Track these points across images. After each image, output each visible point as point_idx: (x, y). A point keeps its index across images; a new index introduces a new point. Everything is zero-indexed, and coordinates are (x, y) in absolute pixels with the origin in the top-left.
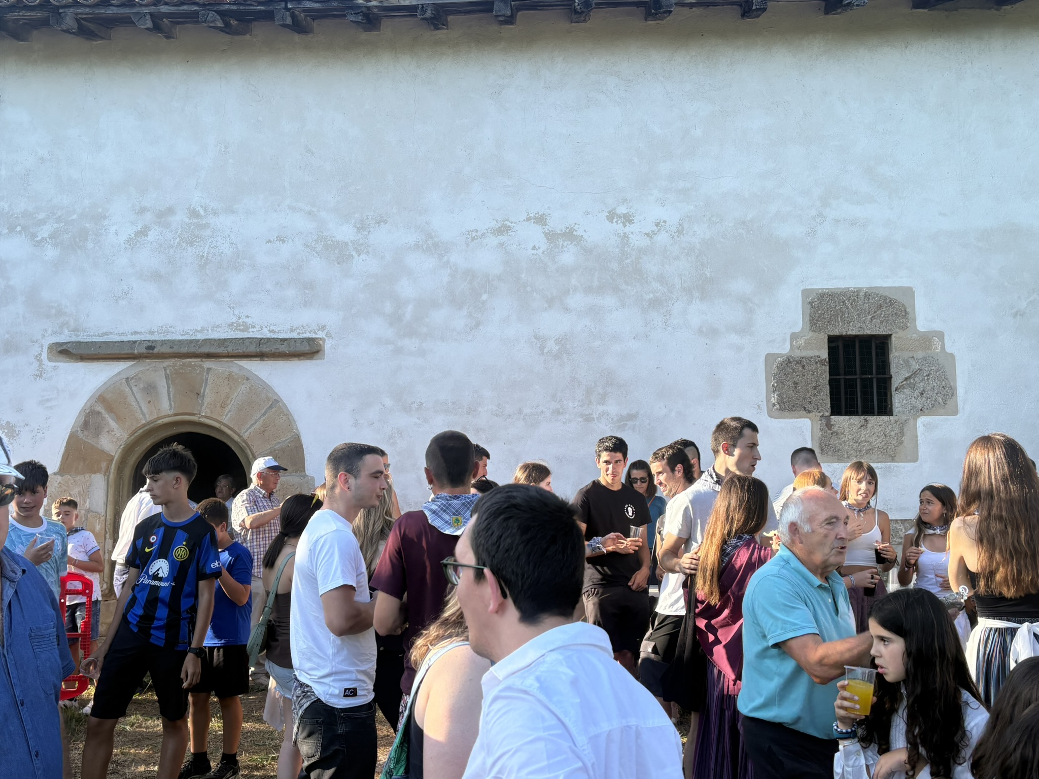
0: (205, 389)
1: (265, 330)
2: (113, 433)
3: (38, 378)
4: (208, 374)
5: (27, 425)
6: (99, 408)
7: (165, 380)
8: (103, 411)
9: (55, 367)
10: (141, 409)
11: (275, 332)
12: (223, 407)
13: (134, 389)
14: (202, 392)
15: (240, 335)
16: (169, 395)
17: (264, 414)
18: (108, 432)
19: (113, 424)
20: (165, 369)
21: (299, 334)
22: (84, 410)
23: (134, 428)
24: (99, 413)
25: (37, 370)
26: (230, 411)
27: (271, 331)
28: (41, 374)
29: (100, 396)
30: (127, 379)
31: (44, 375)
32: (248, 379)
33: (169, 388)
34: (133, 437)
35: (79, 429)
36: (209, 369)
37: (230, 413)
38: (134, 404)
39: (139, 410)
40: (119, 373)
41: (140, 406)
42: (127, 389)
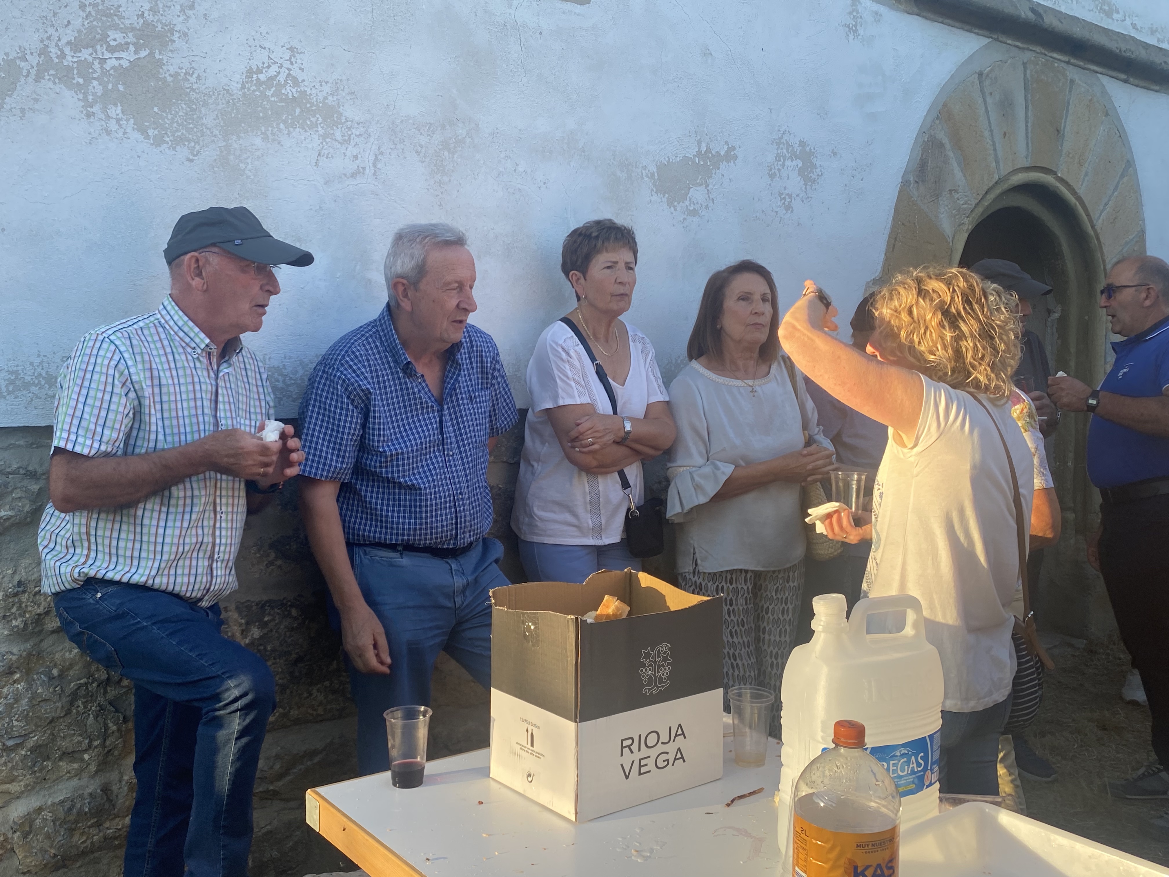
0: (1065, 122)
1: (1128, 22)
2: (956, 196)
3: (851, 37)
4: (1070, 91)
5: (835, 154)
6: (942, 136)
7: (1023, 91)
8: (946, 141)
9: (876, 13)
10: (995, 150)
11: (1137, 29)
12: (1080, 164)
13: (989, 100)
14: (1062, 128)
15: (1106, 23)
16: (1027, 126)
17: (1116, 187)
18: (950, 191)
19: (958, 174)
20: (1024, 64)
21: (1159, 40)
22: (922, 132)
23: (986, 188)
24: (941, 145)
25: (850, 13)
26: (1086, 174)
27: (1134, 26)
28: (856, 26)
29: (945, 105)
30: (980, 74)
31: (861, 31)
32: (1107, 115)
33: (1027, 108)
34: (980, 209)
35: (912, 179)
36: (1072, 81)
37: (1087, 178)
38: (987, 134)
39: (992, 152)
40: (970, 59)
41: (994, 144)
42: (980, 100)
